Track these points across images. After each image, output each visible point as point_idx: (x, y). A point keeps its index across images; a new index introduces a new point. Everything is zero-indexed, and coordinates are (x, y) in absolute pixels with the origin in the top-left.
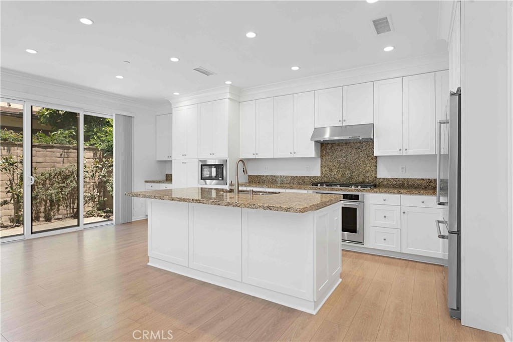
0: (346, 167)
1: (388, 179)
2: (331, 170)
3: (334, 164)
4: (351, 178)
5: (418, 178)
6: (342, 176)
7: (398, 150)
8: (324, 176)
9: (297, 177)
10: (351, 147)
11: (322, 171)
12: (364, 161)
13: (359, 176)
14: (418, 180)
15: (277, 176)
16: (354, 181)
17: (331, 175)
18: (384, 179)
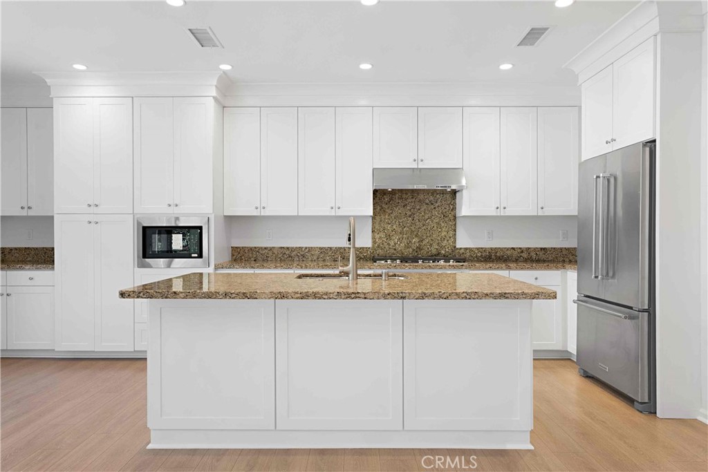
0: (412, 232)
1: (471, 250)
2: (389, 237)
3: (394, 227)
4: (419, 248)
5: (508, 247)
6: (407, 246)
7: (494, 208)
8: (379, 246)
9: (331, 248)
10: (420, 201)
11: (374, 238)
12: (438, 223)
13: (431, 245)
14: (508, 249)
15: (292, 248)
16: (424, 253)
17: (389, 244)
18: (466, 249)
